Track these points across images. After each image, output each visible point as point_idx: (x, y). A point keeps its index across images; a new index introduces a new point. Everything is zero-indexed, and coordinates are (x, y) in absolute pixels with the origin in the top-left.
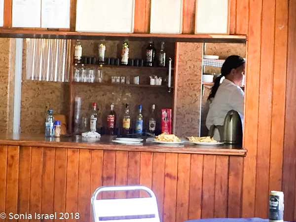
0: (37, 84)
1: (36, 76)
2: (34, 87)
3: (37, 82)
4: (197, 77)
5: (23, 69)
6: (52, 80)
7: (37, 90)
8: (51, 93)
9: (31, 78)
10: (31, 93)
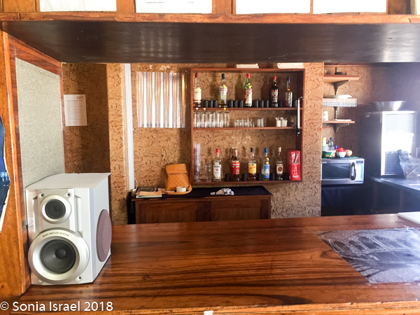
0: (150, 131)
1: (149, 123)
2: (147, 135)
3: (150, 129)
4: (317, 116)
5: (133, 116)
6: (166, 127)
7: (150, 138)
8: (167, 140)
9: (143, 125)
10: (144, 142)
